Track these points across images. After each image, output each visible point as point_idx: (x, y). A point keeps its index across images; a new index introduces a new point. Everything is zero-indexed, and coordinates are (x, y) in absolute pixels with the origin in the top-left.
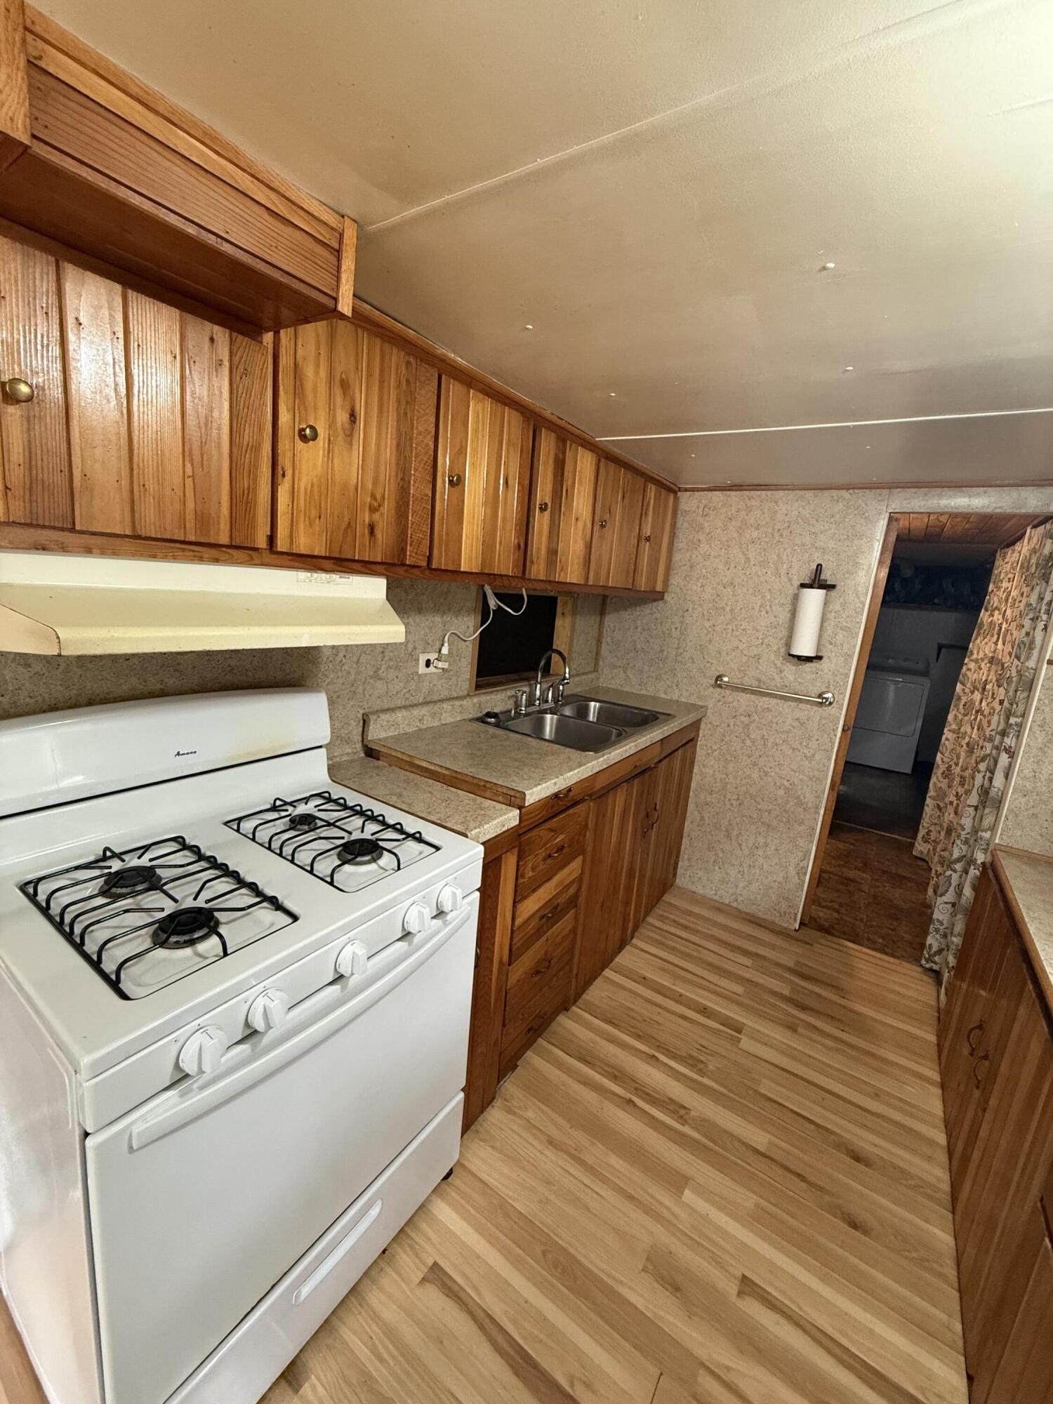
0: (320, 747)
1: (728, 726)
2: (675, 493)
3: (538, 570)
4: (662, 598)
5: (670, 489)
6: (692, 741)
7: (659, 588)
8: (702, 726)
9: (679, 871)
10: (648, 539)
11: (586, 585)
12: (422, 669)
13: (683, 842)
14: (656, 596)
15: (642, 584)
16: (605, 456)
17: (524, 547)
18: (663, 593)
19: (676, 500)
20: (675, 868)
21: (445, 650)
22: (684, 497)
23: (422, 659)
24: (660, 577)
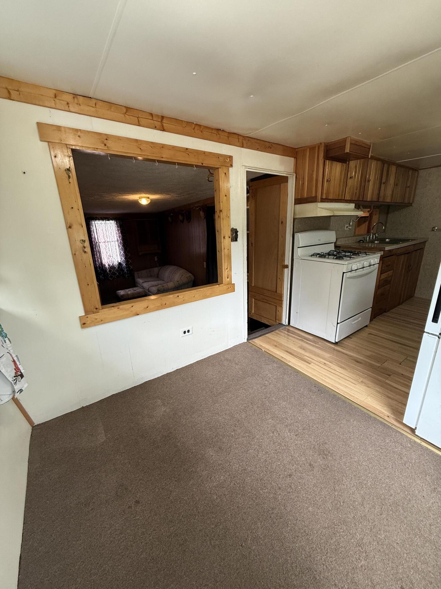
0: (332, 243)
1: (437, 243)
2: (418, 171)
3: (381, 200)
4: (411, 205)
5: (416, 170)
6: (422, 249)
7: (411, 202)
8: (426, 244)
9: (416, 292)
10: (409, 187)
11: (391, 202)
12: (346, 229)
13: (418, 282)
14: (410, 205)
15: (406, 201)
16: (399, 166)
17: (379, 194)
18: (412, 204)
19: (418, 173)
20: (415, 290)
21: (351, 224)
22: (420, 172)
23: (346, 226)
24: (411, 199)
